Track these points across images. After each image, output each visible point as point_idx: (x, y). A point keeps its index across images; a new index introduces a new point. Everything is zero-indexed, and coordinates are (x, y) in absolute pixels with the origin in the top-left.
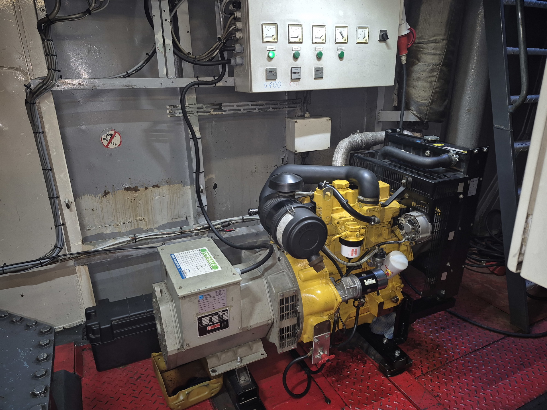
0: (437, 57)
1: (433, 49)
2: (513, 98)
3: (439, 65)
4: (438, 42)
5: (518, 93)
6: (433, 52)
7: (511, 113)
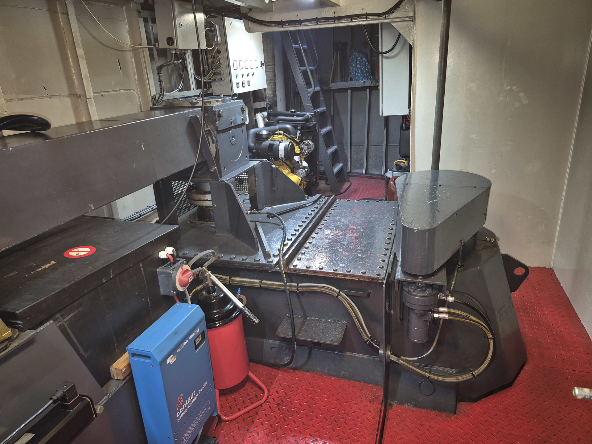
0: (272, 73)
1: (269, 69)
2: (309, 90)
3: (273, 77)
4: (271, 66)
5: (311, 87)
6: (269, 70)
7: (310, 97)
